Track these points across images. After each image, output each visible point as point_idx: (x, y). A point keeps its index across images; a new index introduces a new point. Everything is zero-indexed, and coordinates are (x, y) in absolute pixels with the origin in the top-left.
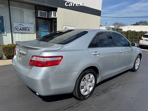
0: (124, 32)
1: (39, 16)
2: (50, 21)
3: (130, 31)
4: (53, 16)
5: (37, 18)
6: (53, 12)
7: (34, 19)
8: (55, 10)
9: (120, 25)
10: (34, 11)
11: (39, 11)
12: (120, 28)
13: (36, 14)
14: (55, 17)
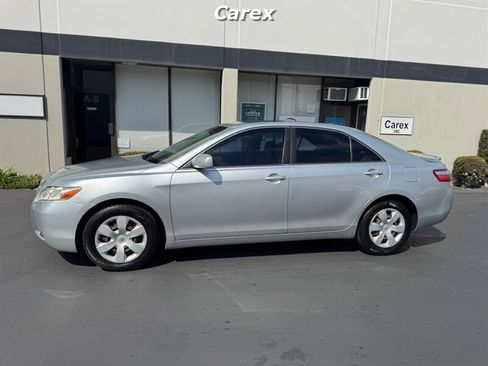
1: (329, 99)
2: (350, 108)
4: (359, 98)
5: (323, 103)
6: (360, 89)
7: (318, 105)
8: (366, 83)
10: (319, 87)
11: (330, 89)
13: (323, 93)
14: (363, 99)
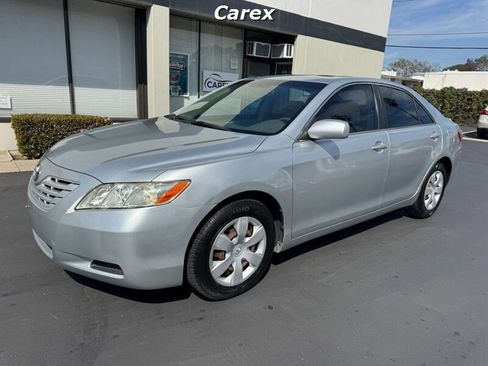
0: (432, 92)
1: (254, 54)
3: (451, 88)
4: (285, 55)
6: (286, 46)
7: (241, 60)
8: (291, 40)
9: (414, 70)
11: (255, 43)
12: (414, 78)
14: (289, 57)
